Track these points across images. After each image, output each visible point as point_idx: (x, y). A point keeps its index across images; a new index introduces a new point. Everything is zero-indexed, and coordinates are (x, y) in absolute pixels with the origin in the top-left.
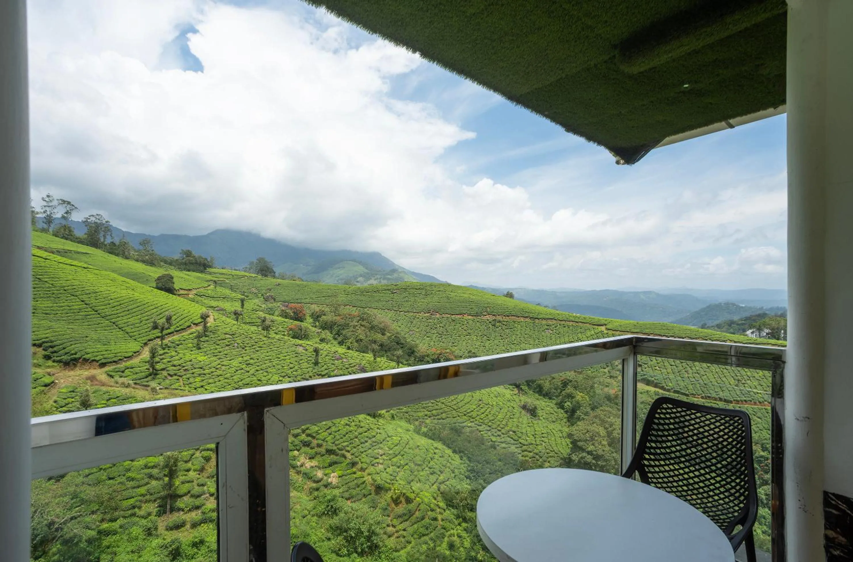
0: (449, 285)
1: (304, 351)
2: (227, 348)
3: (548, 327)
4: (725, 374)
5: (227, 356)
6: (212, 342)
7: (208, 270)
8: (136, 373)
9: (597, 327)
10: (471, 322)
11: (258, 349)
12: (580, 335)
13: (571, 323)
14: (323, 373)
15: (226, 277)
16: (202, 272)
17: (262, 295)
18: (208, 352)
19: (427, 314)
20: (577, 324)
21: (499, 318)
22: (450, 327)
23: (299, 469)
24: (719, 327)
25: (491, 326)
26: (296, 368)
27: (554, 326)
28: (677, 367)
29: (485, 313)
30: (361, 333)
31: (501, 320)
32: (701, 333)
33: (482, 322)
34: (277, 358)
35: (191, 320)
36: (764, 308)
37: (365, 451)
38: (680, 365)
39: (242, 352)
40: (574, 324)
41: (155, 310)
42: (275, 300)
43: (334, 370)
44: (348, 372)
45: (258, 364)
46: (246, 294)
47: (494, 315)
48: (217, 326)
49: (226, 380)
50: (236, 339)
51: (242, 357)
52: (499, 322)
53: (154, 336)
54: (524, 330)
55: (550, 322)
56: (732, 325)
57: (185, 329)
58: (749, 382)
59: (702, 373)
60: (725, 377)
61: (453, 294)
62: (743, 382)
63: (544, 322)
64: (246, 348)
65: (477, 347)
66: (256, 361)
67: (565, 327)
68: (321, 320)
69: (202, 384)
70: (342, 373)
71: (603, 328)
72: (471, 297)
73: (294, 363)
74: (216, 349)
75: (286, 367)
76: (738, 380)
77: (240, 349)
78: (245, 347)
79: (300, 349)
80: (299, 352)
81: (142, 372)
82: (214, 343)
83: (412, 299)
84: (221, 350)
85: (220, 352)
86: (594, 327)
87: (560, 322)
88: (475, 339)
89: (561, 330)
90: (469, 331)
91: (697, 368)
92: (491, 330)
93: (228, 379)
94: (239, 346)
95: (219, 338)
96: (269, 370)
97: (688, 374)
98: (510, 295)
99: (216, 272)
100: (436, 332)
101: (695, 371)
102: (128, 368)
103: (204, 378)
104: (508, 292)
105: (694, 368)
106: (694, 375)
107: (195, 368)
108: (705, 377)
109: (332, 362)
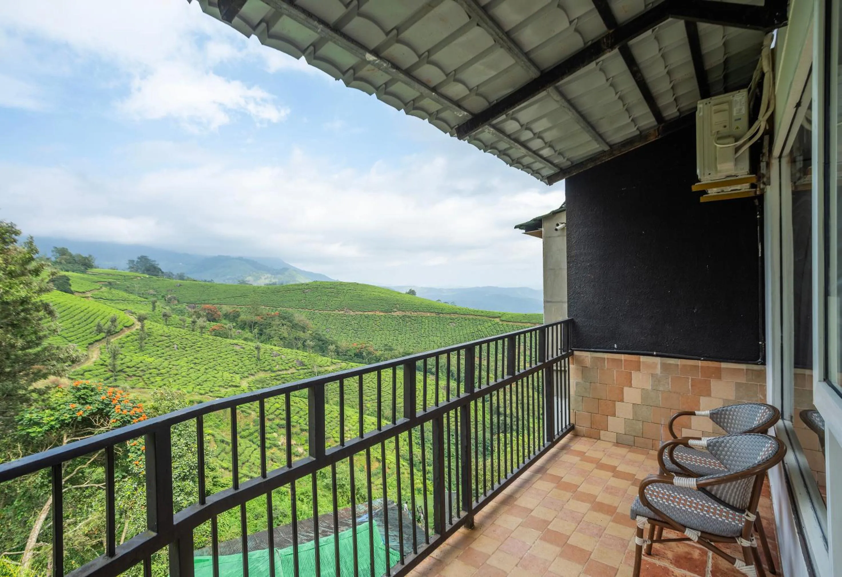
0: (358, 284)
1: (242, 350)
2: (168, 349)
3: (452, 321)
5: (171, 357)
6: (152, 344)
7: (90, 271)
8: (97, 376)
9: (492, 319)
10: (383, 319)
11: (198, 349)
12: (479, 326)
13: (471, 317)
14: (266, 369)
15: (115, 277)
16: (83, 272)
17: (163, 297)
18: (152, 354)
19: (341, 312)
20: (476, 317)
21: (408, 314)
22: (364, 324)
23: (280, 447)
25: (401, 321)
26: (240, 365)
27: (456, 320)
29: (395, 310)
30: (284, 332)
31: (410, 315)
33: (393, 318)
34: (219, 357)
35: (122, 323)
37: (334, 429)
39: (184, 353)
40: (474, 317)
41: (82, 314)
42: (178, 301)
43: (275, 366)
44: (289, 367)
45: (204, 363)
46: (144, 296)
47: (403, 311)
48: (150, 328)
49: (184, 378)
50: (173, 340)
51: (186, 357)
52: (409, 317)
53: (93, 340)
54: (431, 324)
55: (453, 316)
57: (119, 332)
61: (363, 293)
63: (448, 316)
64: (187, 349)
65: (390, 341)
66: (201, 360)
67: (466, 320)
68: (239, 320)
69: (164, 382)
70: (283, 368)
71: (497, 320)
72: (380, 294)
73: (237, 360)
74: (158, 351)
75: (230, 365)
77: (181, 350)
78: (185, 347)
79: (237, 348)
80: (238, 350)
81: (101, 375)
82: (154, 345)
83: (325, 298)
84: (163, 351)
85: (163, 353)
86: (491, 319)
87: (462, 316)
88: (388, 334)
89: (463, 323)
90: (382, 327)
92: (402, 325)
93: (185, 377)
94: (179, 347)
95: (157, 340)
96: (218, 368)
98: (412, 292)
99: (101, 272)
100: (351, 328)
102: (86, 371)
103: (163, 378)
104: (410, 290)
107: (150, 369)
109: (271, 358)
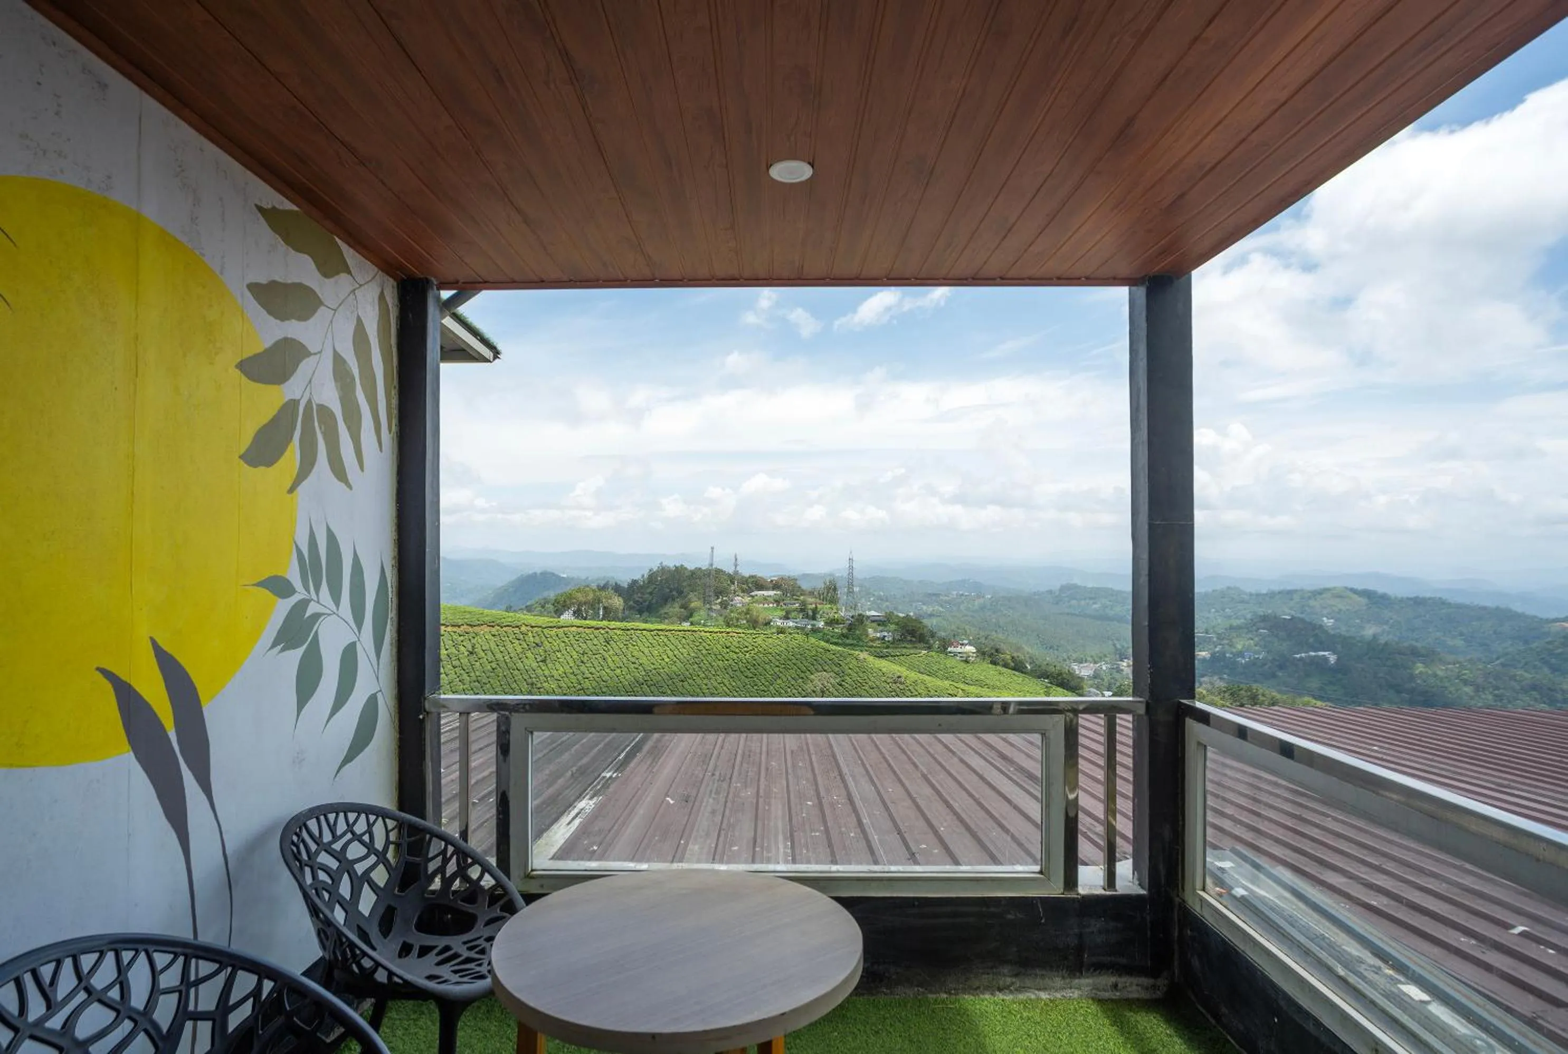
4: (516, 678)
24: (529, 609)
28: (447, 675)
32: (487, 615)
36: (590, 579)
38: (453, 672)
56: (547, 605)
58: (545, 685)
59: (484, 681)
60: (515, 681)
62: (539, 685)
76: (532, 684)
91: (478, 674)
97: (464, 685)
101: (475, 679)
105: (472, 674)
106: (473, 684)
108: (488, 686)
